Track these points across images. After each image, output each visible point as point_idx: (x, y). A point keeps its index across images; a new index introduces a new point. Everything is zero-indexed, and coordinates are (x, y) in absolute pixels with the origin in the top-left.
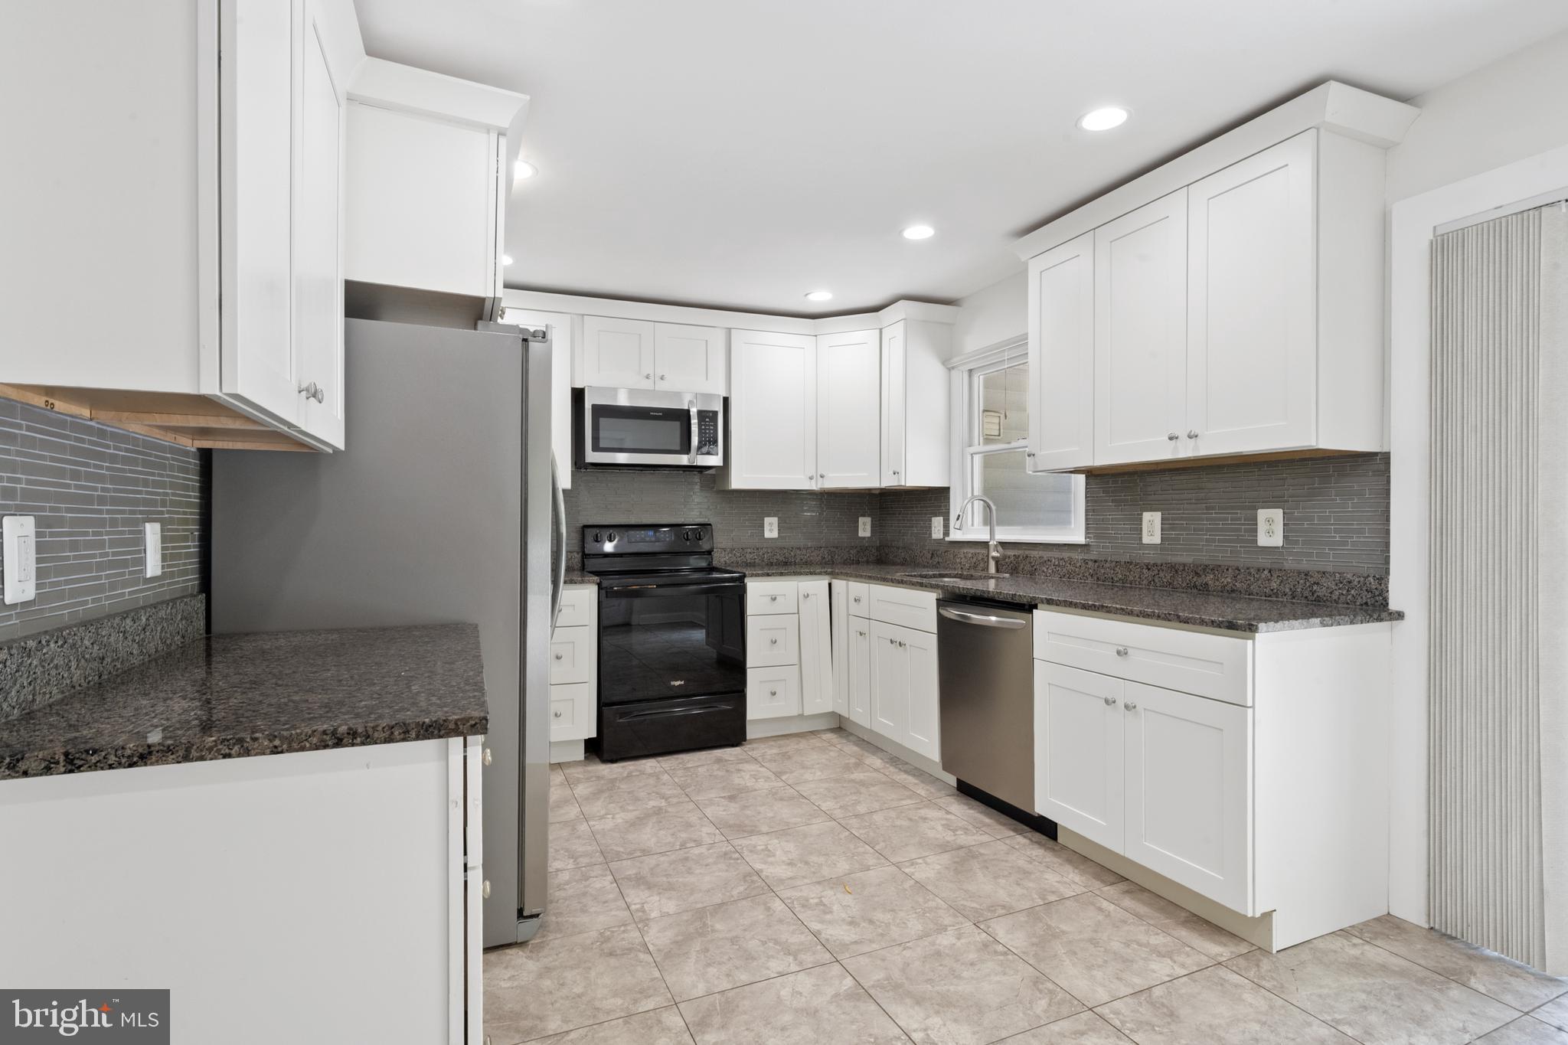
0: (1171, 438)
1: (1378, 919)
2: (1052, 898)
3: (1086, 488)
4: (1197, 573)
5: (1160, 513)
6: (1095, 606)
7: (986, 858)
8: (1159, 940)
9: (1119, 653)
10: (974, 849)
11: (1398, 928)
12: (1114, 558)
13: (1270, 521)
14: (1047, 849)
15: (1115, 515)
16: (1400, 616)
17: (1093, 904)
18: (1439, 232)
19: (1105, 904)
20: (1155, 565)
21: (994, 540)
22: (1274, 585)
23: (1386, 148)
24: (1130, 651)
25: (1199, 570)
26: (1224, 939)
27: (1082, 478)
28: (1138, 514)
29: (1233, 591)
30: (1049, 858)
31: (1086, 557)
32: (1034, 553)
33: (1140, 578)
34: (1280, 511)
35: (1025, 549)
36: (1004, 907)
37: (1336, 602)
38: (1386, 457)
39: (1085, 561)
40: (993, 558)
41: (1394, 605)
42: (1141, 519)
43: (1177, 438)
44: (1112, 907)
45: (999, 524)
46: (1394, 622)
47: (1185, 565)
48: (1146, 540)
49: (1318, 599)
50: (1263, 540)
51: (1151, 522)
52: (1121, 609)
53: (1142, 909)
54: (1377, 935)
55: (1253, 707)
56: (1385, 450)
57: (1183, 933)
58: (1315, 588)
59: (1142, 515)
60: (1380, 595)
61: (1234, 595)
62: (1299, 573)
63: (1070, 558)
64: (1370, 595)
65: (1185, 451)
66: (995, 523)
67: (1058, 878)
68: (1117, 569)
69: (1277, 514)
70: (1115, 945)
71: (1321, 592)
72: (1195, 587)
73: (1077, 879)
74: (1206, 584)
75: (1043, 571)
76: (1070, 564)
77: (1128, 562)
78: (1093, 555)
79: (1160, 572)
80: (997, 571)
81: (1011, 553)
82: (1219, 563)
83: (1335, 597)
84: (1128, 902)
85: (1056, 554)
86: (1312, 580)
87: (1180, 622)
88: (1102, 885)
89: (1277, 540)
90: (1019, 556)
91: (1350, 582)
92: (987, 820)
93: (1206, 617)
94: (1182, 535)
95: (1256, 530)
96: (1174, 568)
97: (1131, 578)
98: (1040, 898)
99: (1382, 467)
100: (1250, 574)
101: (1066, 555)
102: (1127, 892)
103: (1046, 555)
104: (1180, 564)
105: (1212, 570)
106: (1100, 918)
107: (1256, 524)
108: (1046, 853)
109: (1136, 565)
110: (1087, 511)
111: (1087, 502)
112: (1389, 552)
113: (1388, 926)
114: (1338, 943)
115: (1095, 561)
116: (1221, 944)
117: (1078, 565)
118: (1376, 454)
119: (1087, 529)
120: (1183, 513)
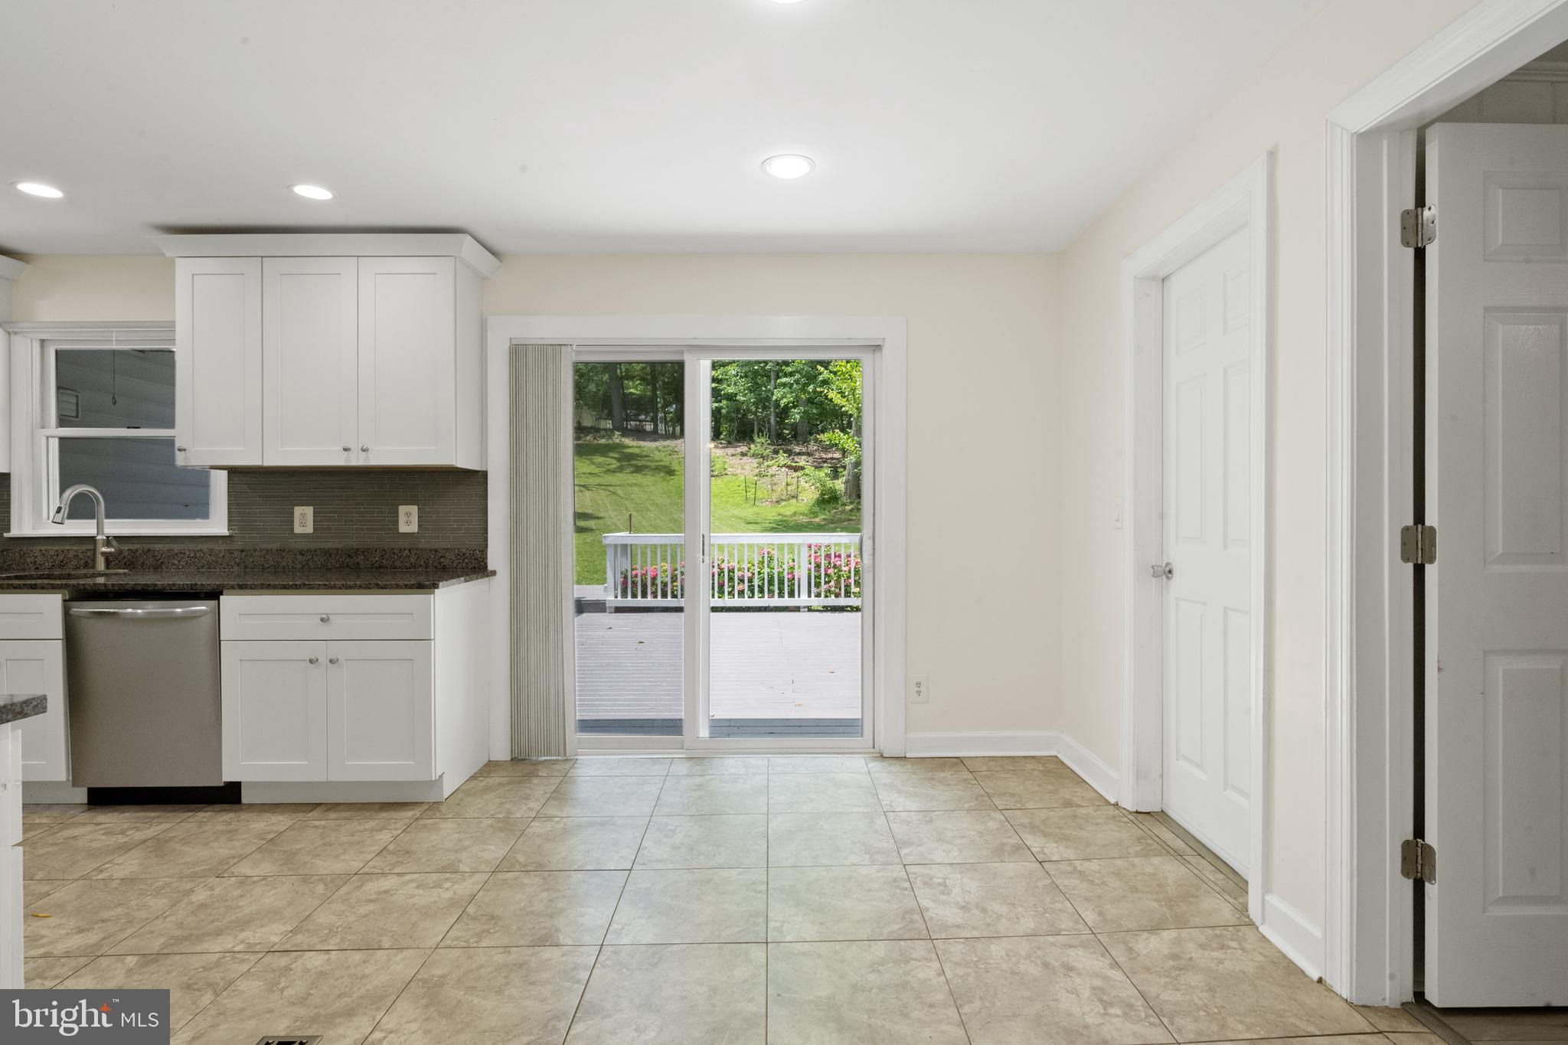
0: (345, 450)
1: (485, 765)
2: (271, 836)
3: (229, 484)
4: (349, 556)
5: (312, 508)
6: (296, 585)
7: (181, 837)
8: (371, 824)
9: (322, 620)
10: (161, 836)
11: (496, 765)
12: (263, 546)
13: (408, 514)
14: (235, 811)
15: (262, 509)
16: (494, 573)
17: (309, 826)
18: (514, 342)
19: (316, 823)
20: (309, 551)
21: (103, 534)
22: (413, 560)
23: (483, 278)
24: (331, 617)
25: (350, 553)
26: (410, 807)
27: (225, 473)
28: (289, 509)
29: (381, 567)
30: (244, 816)
31: (229, 547)
32: (157, 547)
33: (293, 562)
34: (416, 507)
35: (144, 543)
36: (234, 857)
37: (456, 568)
38: (485, 474)
39: (230, 552)
40: (103, 553)
41: (490, 567)
42: (293, 513)
43: (350, 449)
44: (324, 822)
45: (108, 516)
46: (491, 578)
47: (337, 549)
48: (298, 530)
49: (444, 567)
50: (403, 528)
51: (303, 515)
52: (324, 584)
53: (348, 814)
54: (489, 772)
55: (434, 639)
56: (484, 469)
57: (384, 815)
58: (442, 560)
59: (293, 509)
60: (483, 561)
61: (381, 570)
62: (431, 550)
63: (212, 550)
64: (476, 562)
65: (357, 460)
66: (103, 516)
67: (264, 824)
68: (268, 557)
69: (414, 509)
70: (344, 839)
71: (446, 562)
72: (348, 566)
73: (281, 818)
74: (358, 563)
75: (174, 564)
76: (210, 555)
77: (280, 550)
78: (238, 545)
79: (314, 556)
80: (107, 567)
81: (125, 547)
82: (369, 547)
83: (455, 565)
84: (332, 815)
85: (192, 546)
86: (440, 555)
87: (379, 588)
88: (304, 814)
89: (414, 528)
90: (137, 550)
91: (464, 554)
92: (153, 814)
93: (401, 583)
94: (334, 525)
95: (397, 521)
96: (327, 552)
97: (284, 563)
98: (260, 840)
99: (482, 480)
100: (394, 553)
101: (204, 547)
102: (327, 810)
103: (177, 548)
104: (333, 549)
105: (364, 552)
106: (320, 831)
107: (398, 517)
108: (237, 814)
109: (288, 552)
110: (229, 504)
111: (229, 496)
112: (487, 533)
113: (491, 767)
114: (473, 783)
115: (242, 551)
116: (411, 810)
117: (221, 555)
118: (478, 472)
119: (230, 521)
120: (335, 508)
